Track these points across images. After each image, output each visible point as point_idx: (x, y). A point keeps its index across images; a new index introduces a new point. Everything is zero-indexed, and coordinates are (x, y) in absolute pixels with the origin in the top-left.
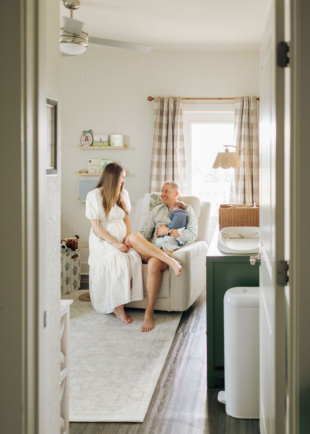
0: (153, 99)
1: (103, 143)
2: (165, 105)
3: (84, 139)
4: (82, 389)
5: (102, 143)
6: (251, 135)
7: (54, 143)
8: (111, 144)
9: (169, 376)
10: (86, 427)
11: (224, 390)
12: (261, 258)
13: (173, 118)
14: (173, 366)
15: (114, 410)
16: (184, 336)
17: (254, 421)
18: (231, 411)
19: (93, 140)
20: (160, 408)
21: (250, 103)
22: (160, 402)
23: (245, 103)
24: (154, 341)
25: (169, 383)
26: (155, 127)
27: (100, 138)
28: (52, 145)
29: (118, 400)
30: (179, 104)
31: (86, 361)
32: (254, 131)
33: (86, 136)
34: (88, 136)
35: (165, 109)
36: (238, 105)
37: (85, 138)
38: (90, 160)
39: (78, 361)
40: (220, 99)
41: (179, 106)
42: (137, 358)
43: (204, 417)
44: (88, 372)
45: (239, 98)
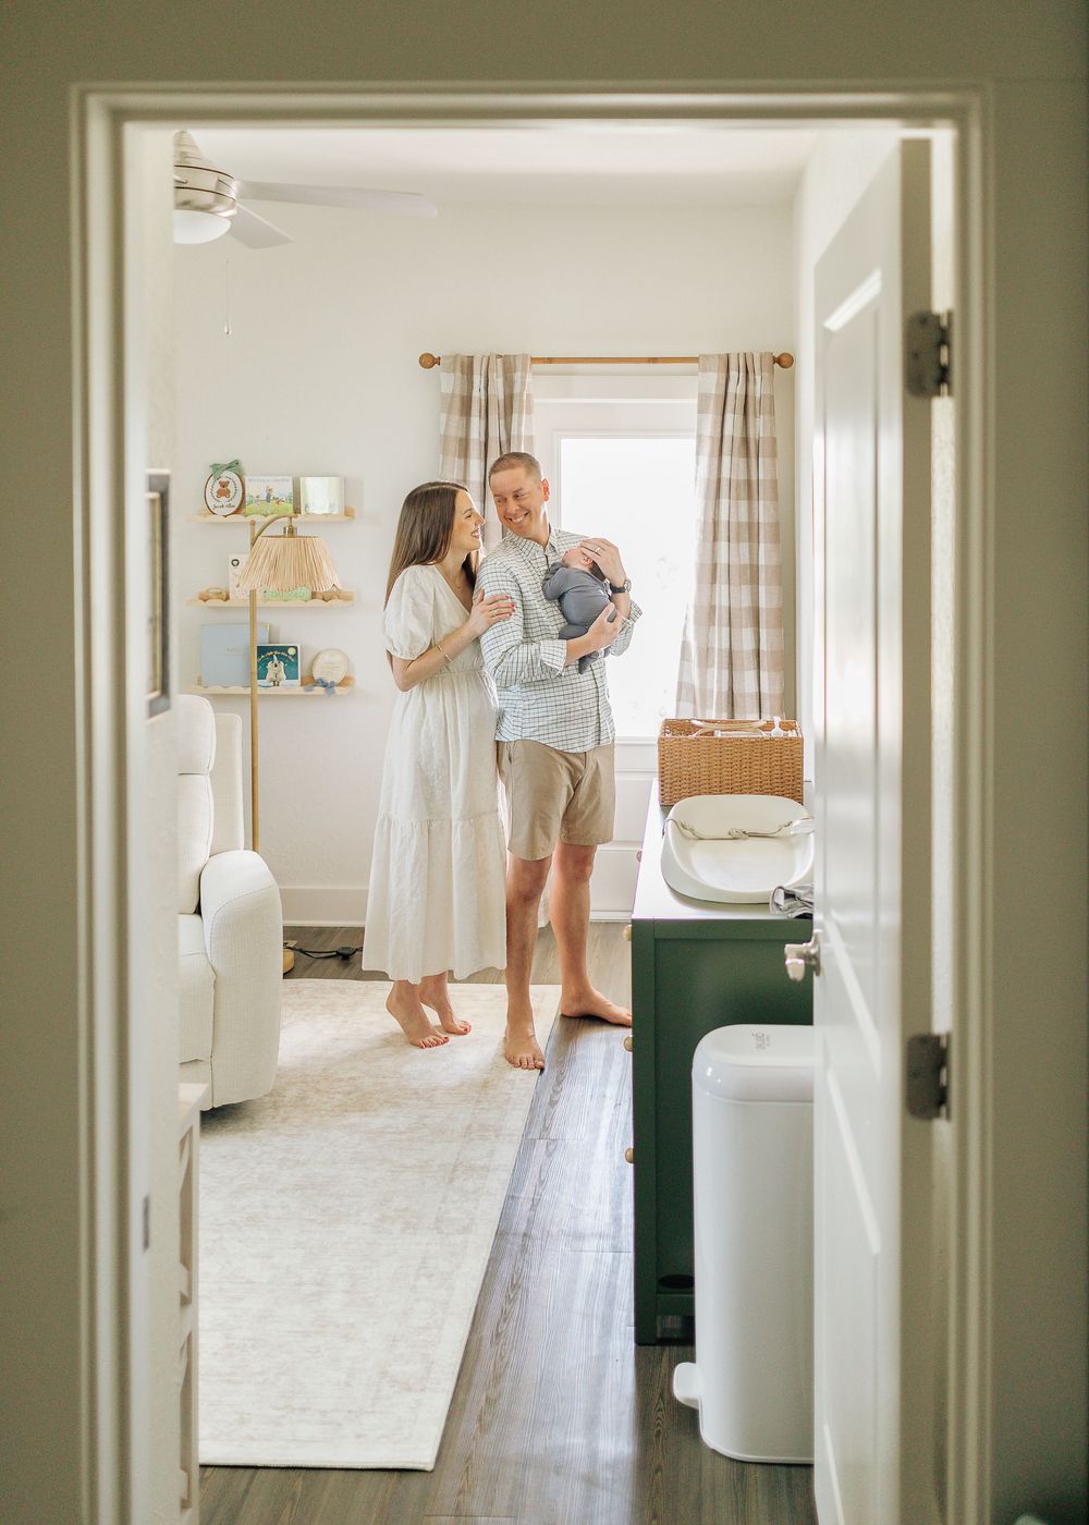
0: (436, 361)
1: (278, 503)
2: (478, 381)
3: (215, 491)
4: (233, 1344)
5: (273, 502)
6: (754, 478)
7: (159, 611)
8: (303, 509)
9: (509, 1300)
10: (250, 1483)
11: (693, 1360)
12: (823, 952)
13: (502, 422)
14: (519, 1264)
15: (339, 1425)
16: (549, 1154)
17: (793, 1470)
18: (716, 1433)
19: (244, 493)
20: (488, 1418)
21: (751, 374)
22: (484, 1398)
23: (733, 374)
24: (454, 1170)
25: (511, 1324)
26: (445, 452)
27: (268, 487)
28: (152, 620)
29: (348, 1384)
30: (523, 378)
31: (240, 1241)
32: (764, 463)
33: (222, 480)
34: (228, 482)
35: (478, 394)
36: (711, 381)
37: (217, 487)
38: (234, 558)
39: (214, 1241)
40: (654, 360)
41: (523, 384)
42: (403, 1230)
43: (631, 1451)
44: (247, 1282)
45: (713, 356)
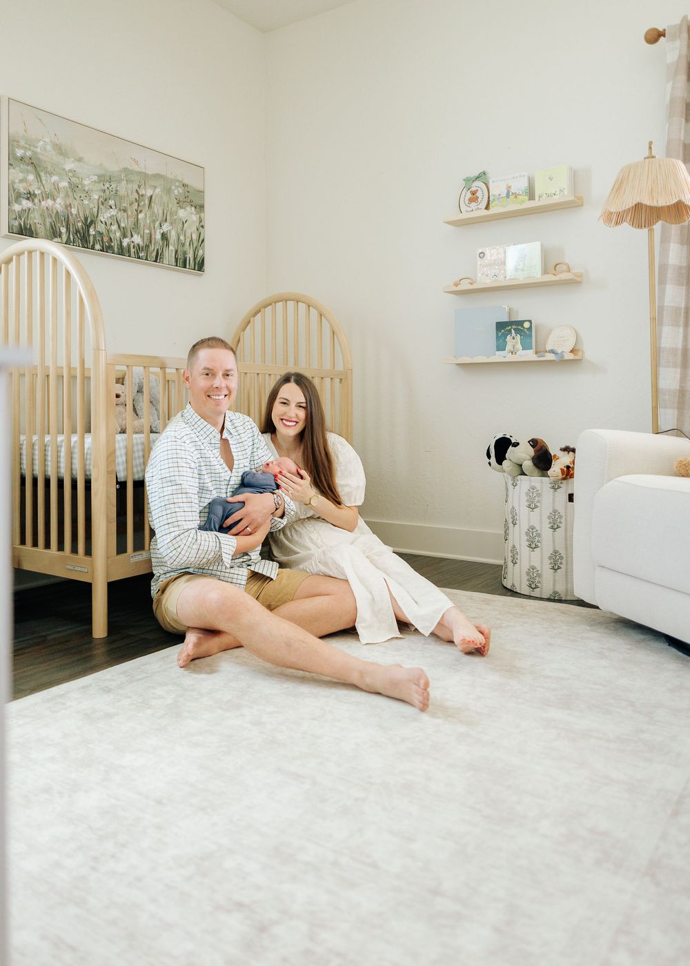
0: (662, 34)
1: (516, 197)
3: (467, 199)
5: (512, 197)
19: (489, 194)
27: (507, 185)
33: (472, 189)
34: (477, 190)
37: (469, 195)
38: (480, 251)
